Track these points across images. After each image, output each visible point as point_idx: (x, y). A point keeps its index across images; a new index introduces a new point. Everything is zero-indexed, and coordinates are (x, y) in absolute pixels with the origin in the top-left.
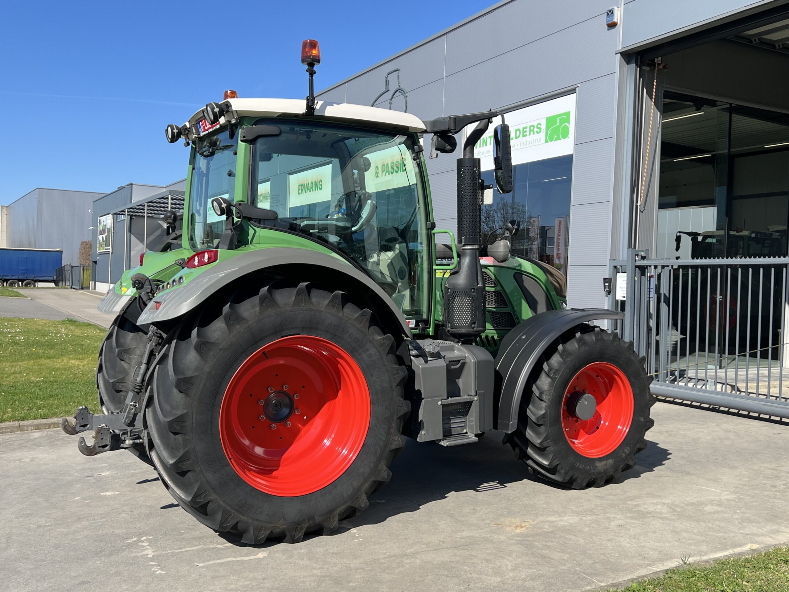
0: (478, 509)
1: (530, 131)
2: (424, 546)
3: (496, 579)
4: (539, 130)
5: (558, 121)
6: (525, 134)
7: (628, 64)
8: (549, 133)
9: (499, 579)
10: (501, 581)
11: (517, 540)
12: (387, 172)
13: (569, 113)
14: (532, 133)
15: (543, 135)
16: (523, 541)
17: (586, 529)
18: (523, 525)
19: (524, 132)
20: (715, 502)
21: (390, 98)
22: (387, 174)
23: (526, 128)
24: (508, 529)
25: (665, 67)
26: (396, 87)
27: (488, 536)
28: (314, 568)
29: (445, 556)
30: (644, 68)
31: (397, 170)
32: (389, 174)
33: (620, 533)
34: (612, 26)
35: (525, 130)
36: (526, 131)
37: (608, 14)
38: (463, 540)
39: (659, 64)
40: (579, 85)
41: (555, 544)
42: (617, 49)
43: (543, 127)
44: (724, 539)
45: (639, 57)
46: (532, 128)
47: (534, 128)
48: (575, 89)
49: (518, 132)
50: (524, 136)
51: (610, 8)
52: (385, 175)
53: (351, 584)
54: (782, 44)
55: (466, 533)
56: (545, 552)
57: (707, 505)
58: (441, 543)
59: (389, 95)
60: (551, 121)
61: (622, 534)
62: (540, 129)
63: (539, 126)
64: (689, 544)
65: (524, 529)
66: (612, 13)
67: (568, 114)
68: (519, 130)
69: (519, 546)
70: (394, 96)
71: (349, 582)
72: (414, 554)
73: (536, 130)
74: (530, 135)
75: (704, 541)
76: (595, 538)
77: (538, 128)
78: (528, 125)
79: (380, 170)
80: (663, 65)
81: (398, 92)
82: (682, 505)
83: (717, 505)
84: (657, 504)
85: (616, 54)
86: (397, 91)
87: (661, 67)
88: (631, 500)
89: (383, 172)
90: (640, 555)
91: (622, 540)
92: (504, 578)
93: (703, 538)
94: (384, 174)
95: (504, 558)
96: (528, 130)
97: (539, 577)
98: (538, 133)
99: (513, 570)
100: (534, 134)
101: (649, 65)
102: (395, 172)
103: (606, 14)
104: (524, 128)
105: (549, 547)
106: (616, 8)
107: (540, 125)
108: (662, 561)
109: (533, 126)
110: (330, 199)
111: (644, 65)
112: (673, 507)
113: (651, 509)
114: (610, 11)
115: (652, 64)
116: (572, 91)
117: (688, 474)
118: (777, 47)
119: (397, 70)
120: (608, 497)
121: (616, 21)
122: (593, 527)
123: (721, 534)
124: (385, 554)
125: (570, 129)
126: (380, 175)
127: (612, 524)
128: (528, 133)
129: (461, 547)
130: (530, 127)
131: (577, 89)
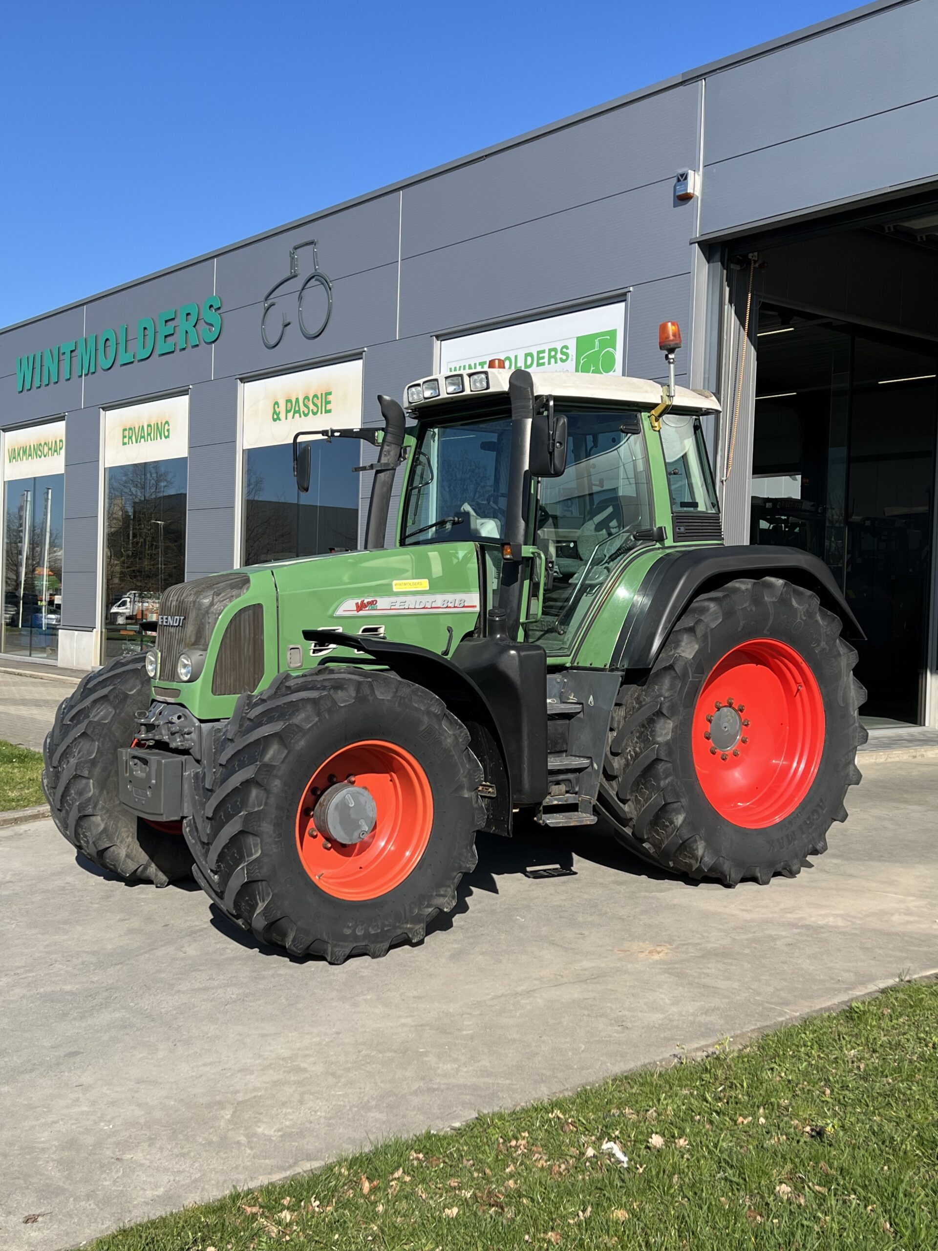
0: (586, 933)
1: (550, 357)
2: (537, 982)
3: (657, 1016)
4: (564, 357)
5: (597, 343)
6: (541, 361)
7: (708, 262)
8: (582, 362)
9: (662, 1016)
10: (665, 1018)
11: (661, 968)
12: (294, 413)
13: (615, 331)
14: (553, 360)
15: (571, 363)
16: (669, 969)
17: (747, 951)
18: (659, 949)
19: (539, 358)
20: (902, 911)
21: (300, 289)
22: (297, 415)
23: (543, 352)
24: (641, 956)
25: (762, 266)
26: (311, 272)
27: (619, 965)
28: (400, 1017)
29: (575, 993)
30: (732, 266)
31: (315, 411)
32: (300, 417)
33: (793, 953)
34: (685, 198)
35: (541, 355)
36: (543, 358)
37: (679, 180)
38: (586, 972)
39: (755, 262)
40: (631, 289)
41: (713, 970)
42: (694, 237)
43: (572, 352)
44: (931, 954)
45: (727, 250)
46: (553, 353)
47: (556, 353)
48: (625, 294)
49: (529, 359)
50: (539, 365)
51: (681, 171)
52: (293, 418)
53: (465, 1032)
54: (926, 236)
55: (586, 964)
56: (705, 981)
57: (892, 914)
58: (559, 977)
59: (297, 283)
60: (584, 343)
61: (796, 955)
62: (567, 355)
63: (564, 350)
64: (890, 962)
65: (661, 955)
66: (686, 178)
67: (613, 333)
68: (531, 355)
69: (667, 975)
70: (308, 285)
71: (460, 1030)
72: (529, 993)
73: (559, 356)
74: (549, 363)
75: (907, 958)
76: (763, 961)
77: (562, 353)
78: (546, 348)
79: (282, 409)
80: (760, 262)
81: (314, 280)
82: (860, 915)
83: (906, 914)
84: (826, 915)
85: (691, 244)
86: (313, 277)
87: (757, 265)
88: (789, 913)
89: (288, 411)
90: (832, 979)
91: (800, 961)
92: (667, 1014)
93: (904, 955)
94: (290, 415)
95: (655, 991)
96: (546, 355)
97: (713, 1010)
98: (561, 359)
99: (673, 1004)
100: (556, 362)
101: (739, 262)
102: (311, 413)
103: (675, 179)
104: (539, 353)
105: (708, 975)
106: (691, 173)
107: (566, 347)
108: (863, 983)
109: (555, 350)
110: (186, 456)
111: (733, 263)
112: (850, 919)
113: (821, 923)
114: (682, 175)
115: (745, 262)
116: (620, 298)
117: (851, 876)
118: (919, 240)
119: (312, 243)
120: (758, 909)
121: (690, 190)
122: (755, 948)
123: (925, 949)
124: (488, 994)
125: (616, 357)
126: (282, 416)
127: (778, 942)
128: (546, 360)
129: (588, 981)
130: (550, 350)
131: (629, 294)
